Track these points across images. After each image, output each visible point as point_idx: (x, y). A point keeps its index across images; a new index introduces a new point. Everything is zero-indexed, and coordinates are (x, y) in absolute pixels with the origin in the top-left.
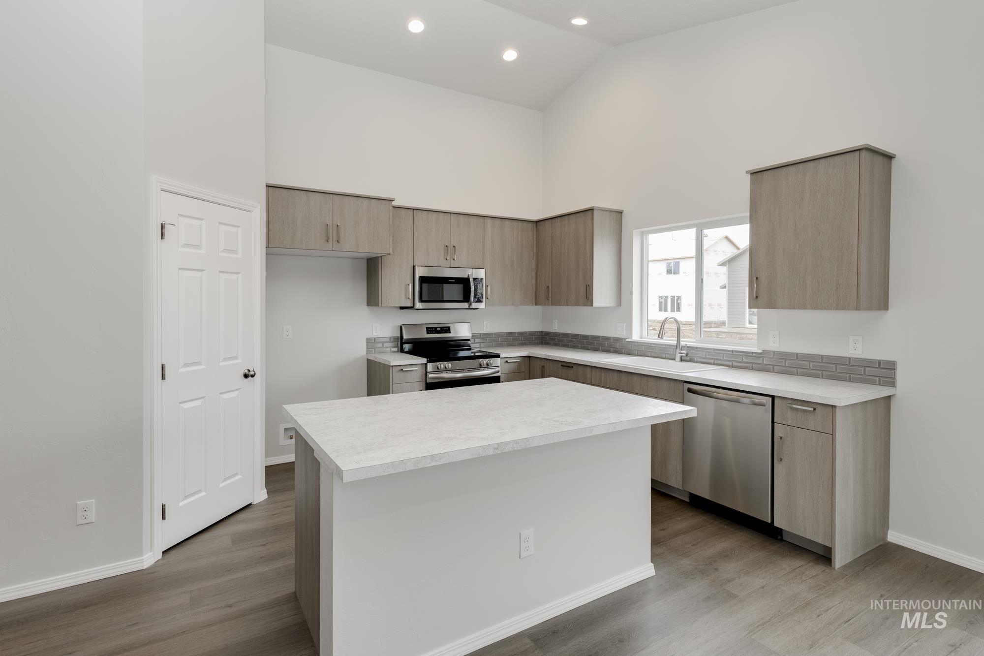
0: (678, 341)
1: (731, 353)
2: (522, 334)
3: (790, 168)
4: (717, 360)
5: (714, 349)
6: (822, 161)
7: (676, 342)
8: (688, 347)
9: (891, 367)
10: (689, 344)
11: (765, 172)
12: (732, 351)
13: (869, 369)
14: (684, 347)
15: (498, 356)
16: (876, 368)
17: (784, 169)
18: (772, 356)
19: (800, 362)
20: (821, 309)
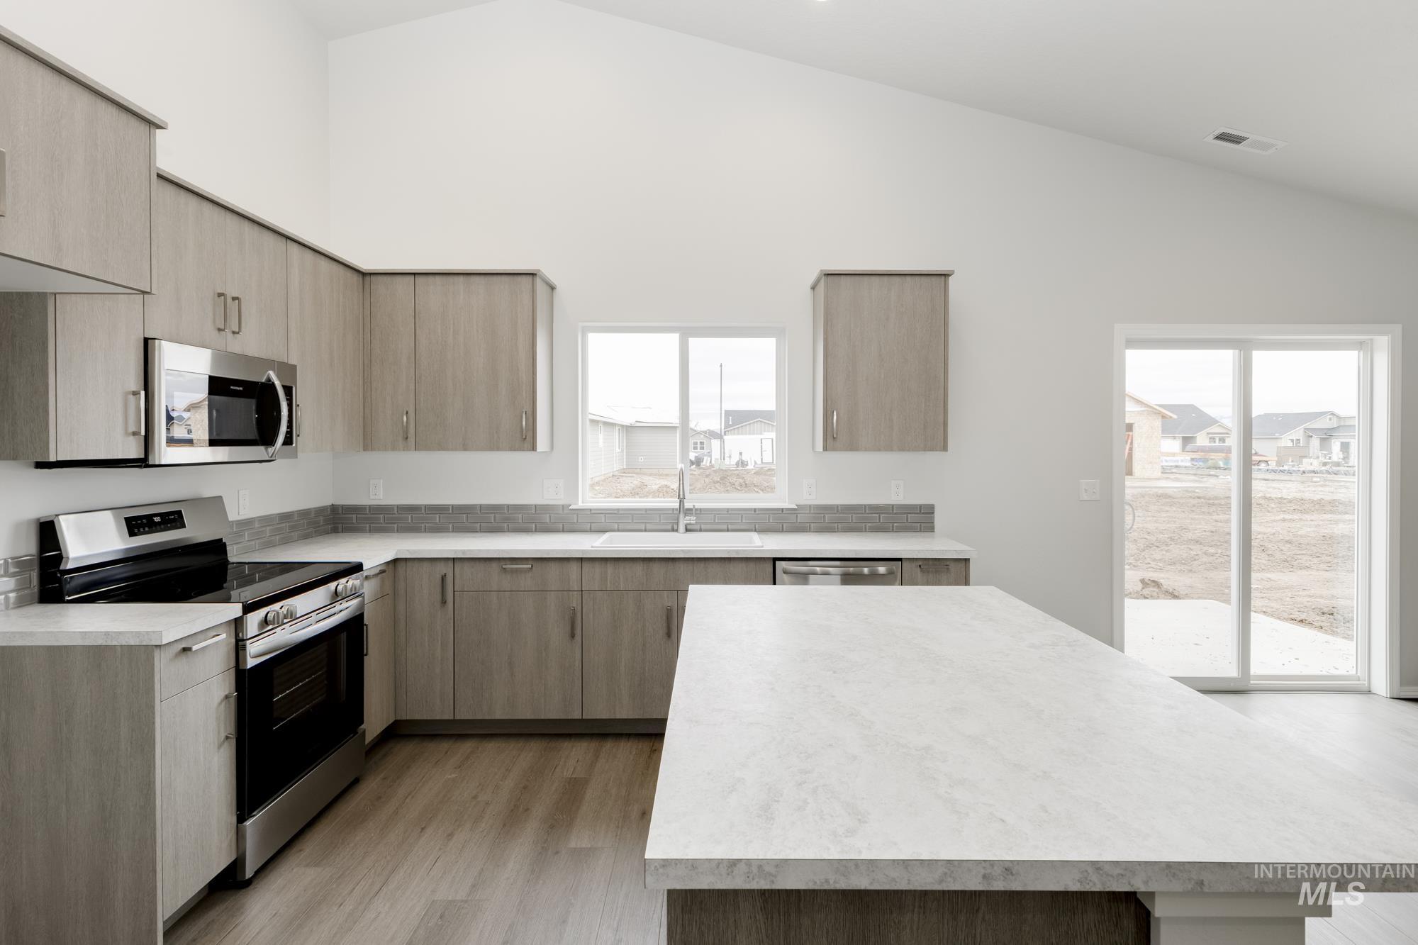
0: (681, 501)
1: (753, 512)
2: (304, 513)
3: (873, 278)
4: (732, 523)
5: (728, 509)
6: (908, 278)
7: (678, 504)
8: (696, 510)
9: (928, 511)
10: (698, 506)
11: (842, 277)
12: (755, 510)
13: (913, 515)
14: (691, 510)
15: (357, 568)
16: (917, 513)
17: (866, 278)
18: (808, 512)
19: (841, 515)
20: (909, 450)
